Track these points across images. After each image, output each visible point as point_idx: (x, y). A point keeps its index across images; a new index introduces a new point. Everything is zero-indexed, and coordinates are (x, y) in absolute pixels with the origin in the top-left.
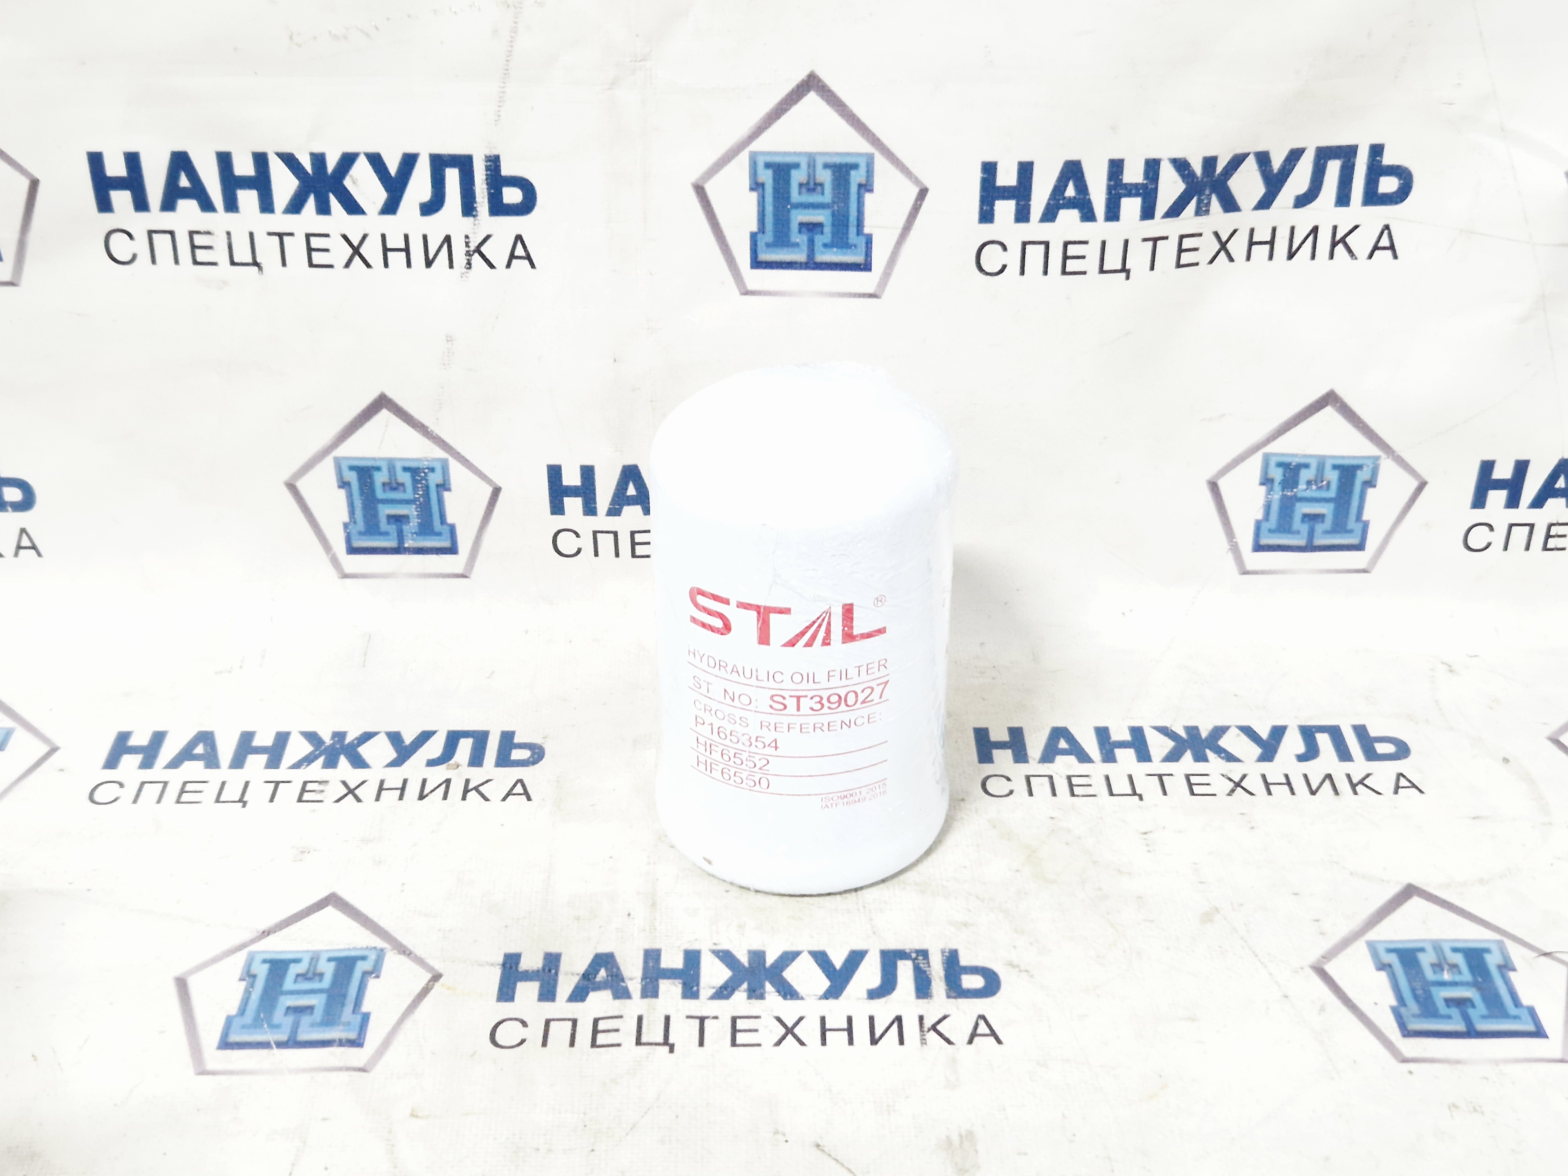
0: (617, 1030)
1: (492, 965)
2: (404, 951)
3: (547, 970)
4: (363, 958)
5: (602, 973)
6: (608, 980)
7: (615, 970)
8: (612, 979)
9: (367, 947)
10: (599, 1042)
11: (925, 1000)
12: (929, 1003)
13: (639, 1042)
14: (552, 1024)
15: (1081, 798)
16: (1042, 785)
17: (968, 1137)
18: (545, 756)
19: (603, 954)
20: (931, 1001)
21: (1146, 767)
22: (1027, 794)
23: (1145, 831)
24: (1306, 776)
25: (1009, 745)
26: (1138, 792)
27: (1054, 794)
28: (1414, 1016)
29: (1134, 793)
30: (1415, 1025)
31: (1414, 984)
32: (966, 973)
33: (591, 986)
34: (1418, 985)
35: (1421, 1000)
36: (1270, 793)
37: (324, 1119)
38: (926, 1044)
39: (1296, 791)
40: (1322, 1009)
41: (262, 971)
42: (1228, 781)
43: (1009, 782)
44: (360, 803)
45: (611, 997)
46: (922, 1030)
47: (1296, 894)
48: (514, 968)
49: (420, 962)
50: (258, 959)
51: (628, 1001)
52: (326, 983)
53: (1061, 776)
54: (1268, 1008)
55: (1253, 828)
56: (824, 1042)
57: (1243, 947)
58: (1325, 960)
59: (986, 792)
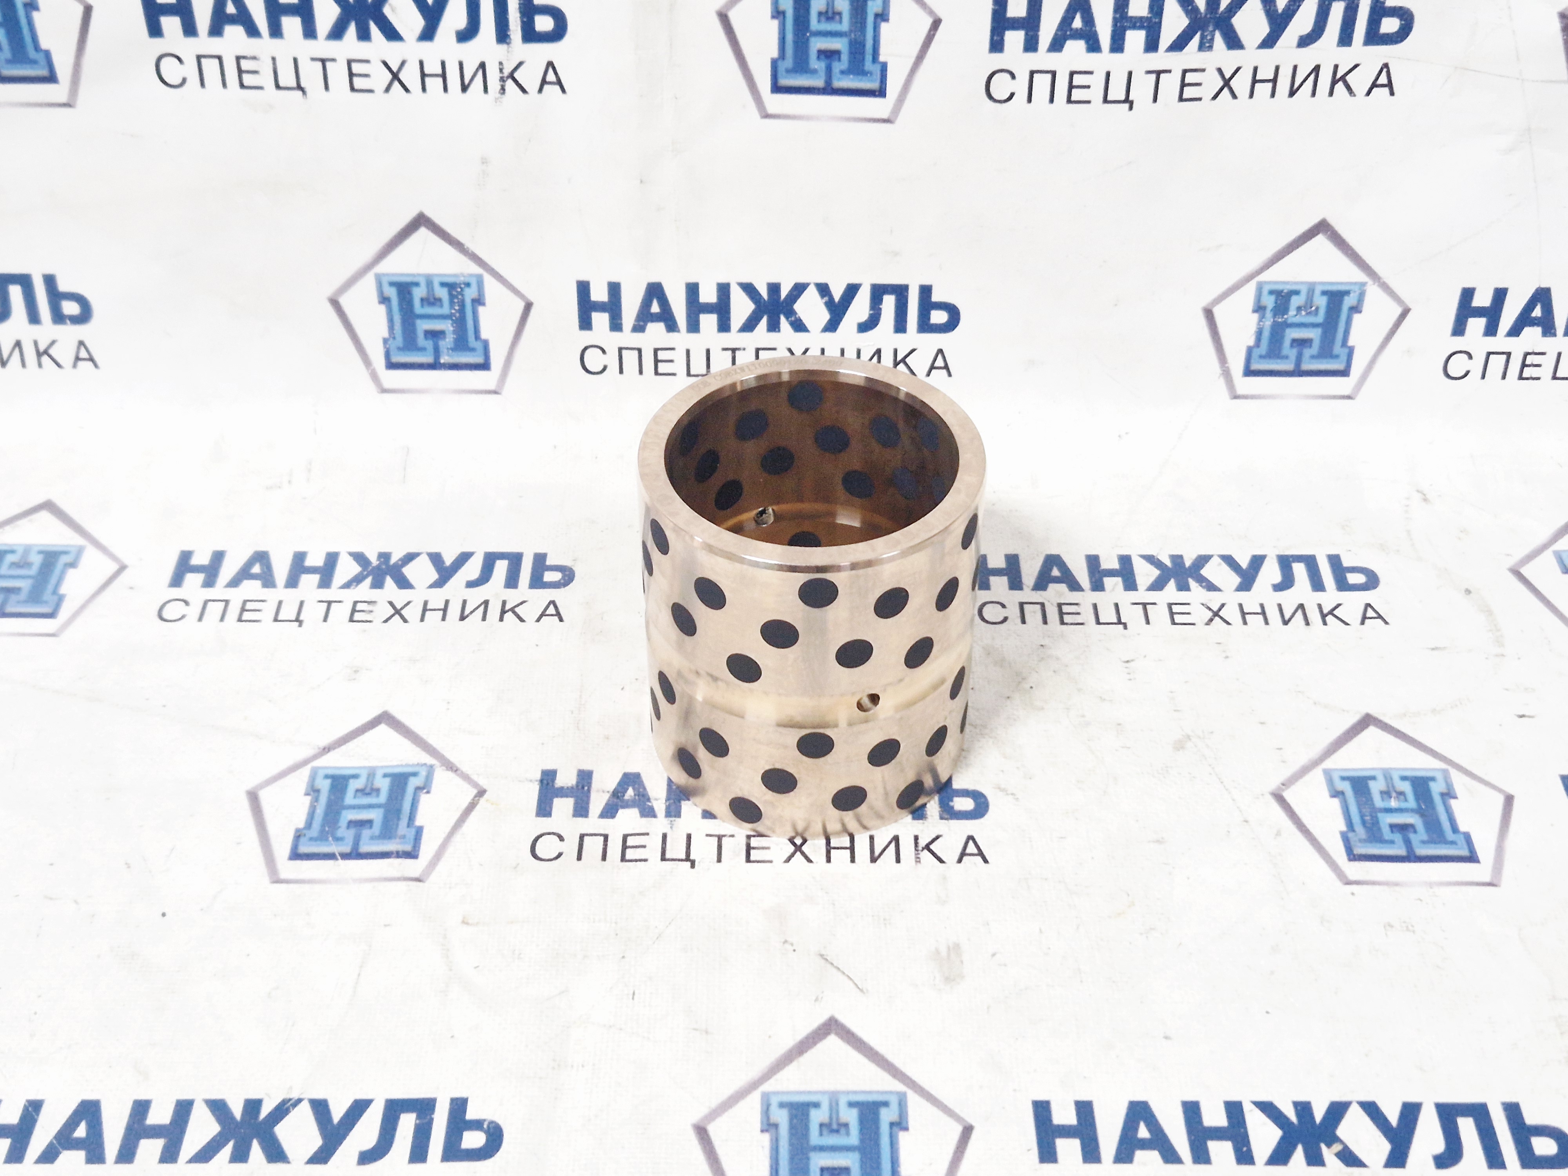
0: (644, 847)
1: (531, 781)
2: (451, 767)
3: (580, 787)
4: (415, 774)
5: (630, 793)
6: (635, 799)
7: (641, 790)
8: (640, 799)
9: (418, 764)
10: (628, 857)
11: (921, 821)
12: (923, 823)
13: (663, 858)
14: (586, 838)
15: (1069, 626)
16: (1035, 612)
17: (955, 949)
18: (575, 578)
19: (631, 774)
20: (925, 822)
21: (1133, 596)
22: (1019, 620)
23: (1127, 660)
24: (1280, 606)
25: (1005, 572)
26: (1123, 621)
27: (1045, 622)
28: (1360, 841)
29: (1119, 622)
30: (1360, 849)
31: (1364, 810)
32: (957, 797)
33: (620, 803)
34: (1366, 811)
35: (1368, 825)
36: (1245, 623)
37: (385, 926)
38: (920, 862)
39: (1270, 621)
40: (1278, 834)
41: (324, 785)
42: (1207, 611)
43: (1004, 609)
44: (406, 624)
45: (638, 815)
46: (917, 849)
47: (1262, 723)
48: (551, 785)
49: (466, 778)
50: (321, 773)
51: (653, 819)
52: (383, 798)
53: (1052, 604)
54: (1229, 832)
55: (1227, 657)
56: (829, 860)
57: (1211, 774)
58: (1284, 787)
59: (983, 619)
